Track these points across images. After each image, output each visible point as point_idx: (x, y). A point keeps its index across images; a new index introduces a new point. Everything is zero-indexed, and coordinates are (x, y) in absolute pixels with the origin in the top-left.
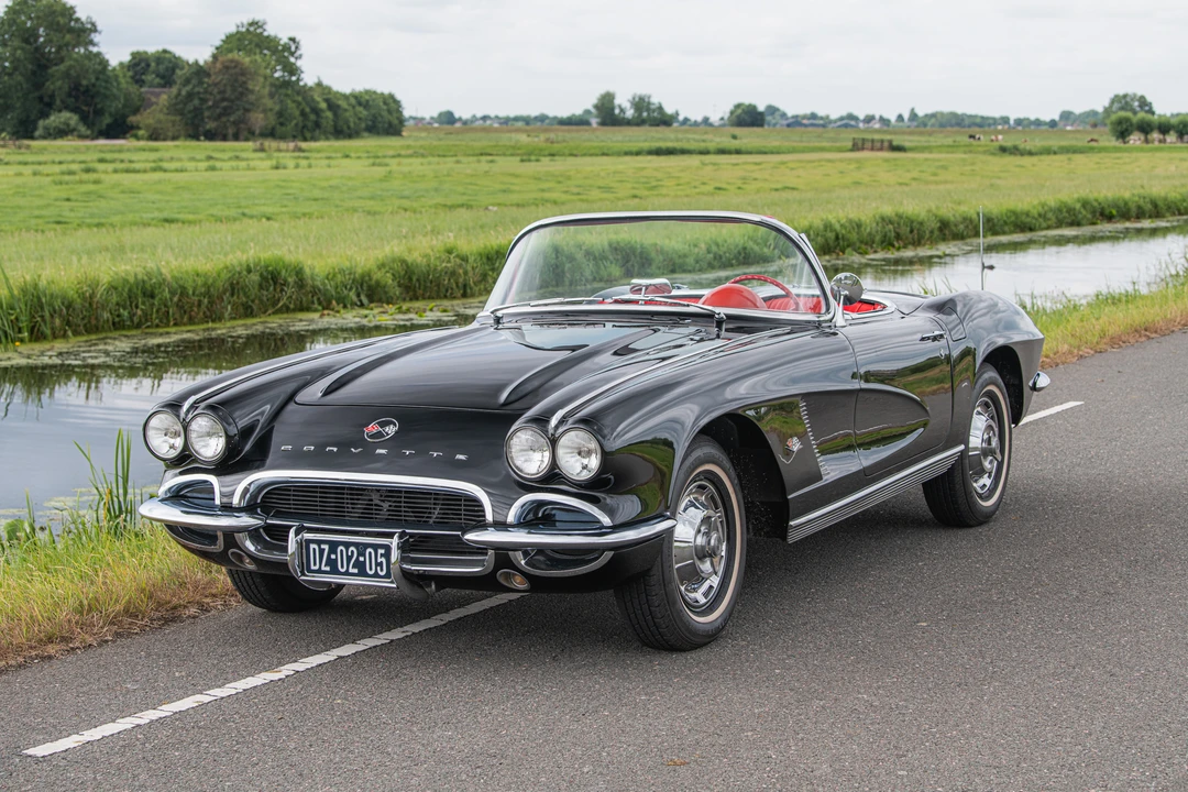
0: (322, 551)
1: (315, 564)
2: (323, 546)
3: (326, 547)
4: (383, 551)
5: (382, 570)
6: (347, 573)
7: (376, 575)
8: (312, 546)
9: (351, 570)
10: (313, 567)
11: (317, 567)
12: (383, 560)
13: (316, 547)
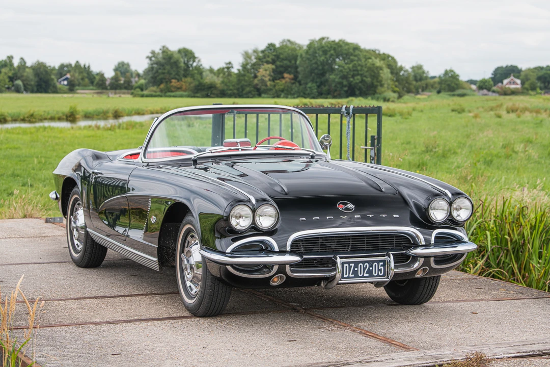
0: (350, 267)
1: (346, 274)
2: (351, 265)
3: (353, 265)
4: (382, 263)
5: (381, 273)
6: (363, 276)
7: (378, 276)
8: (345, 265)
9: (365, 275)
10: (345, 276)
11: (347, 276)
12: (382, 268)
13: (347, 265)
